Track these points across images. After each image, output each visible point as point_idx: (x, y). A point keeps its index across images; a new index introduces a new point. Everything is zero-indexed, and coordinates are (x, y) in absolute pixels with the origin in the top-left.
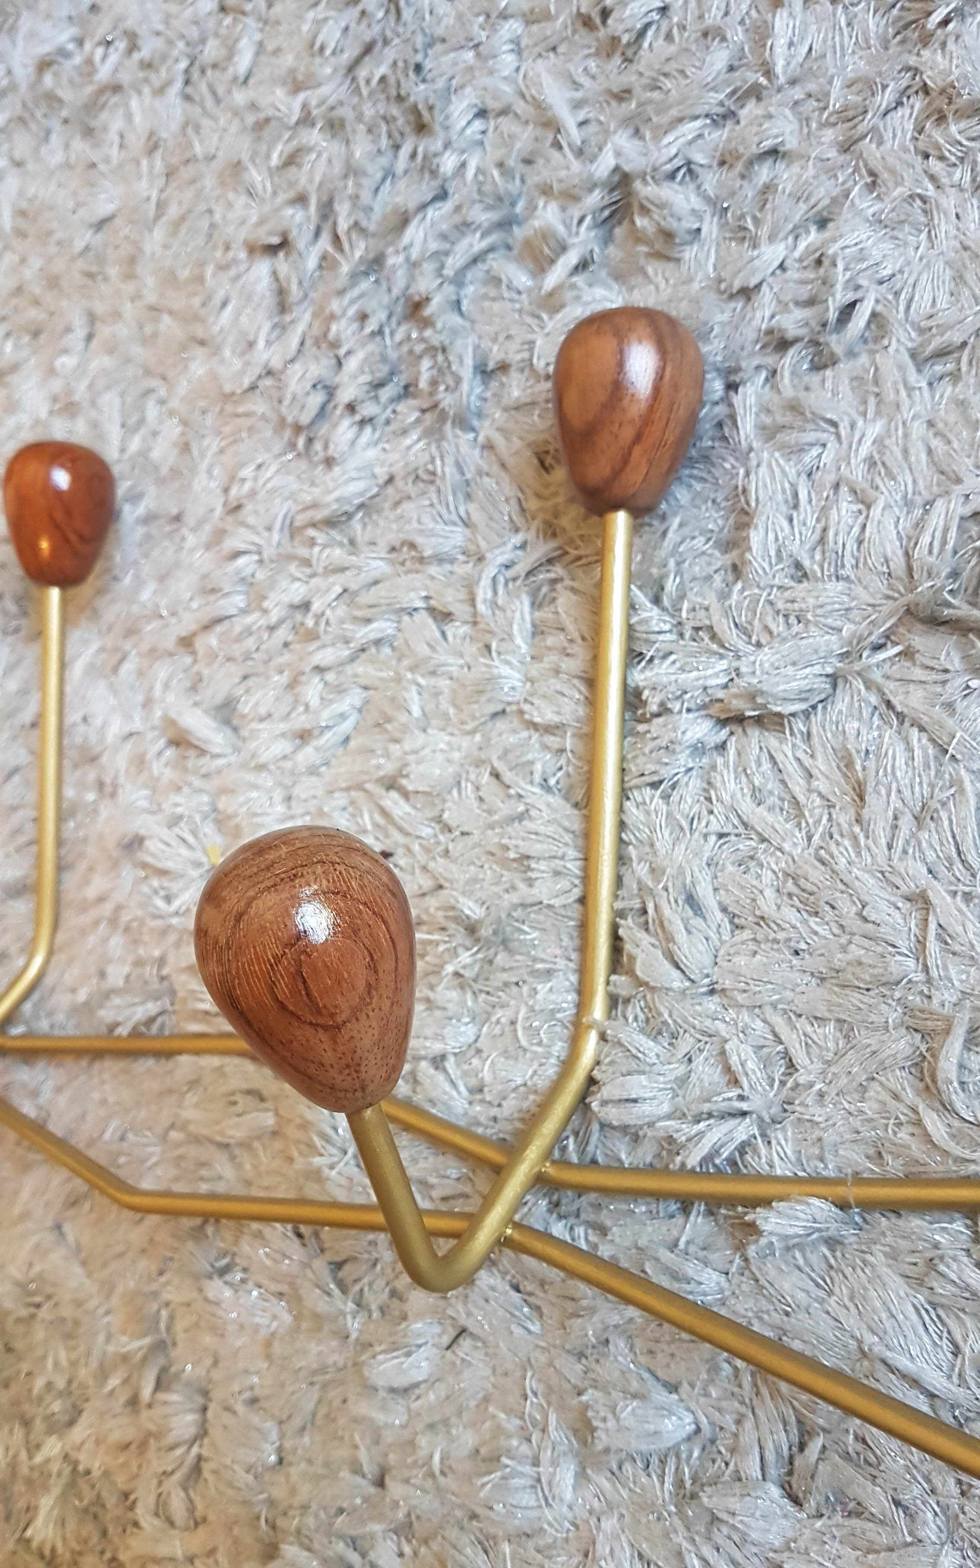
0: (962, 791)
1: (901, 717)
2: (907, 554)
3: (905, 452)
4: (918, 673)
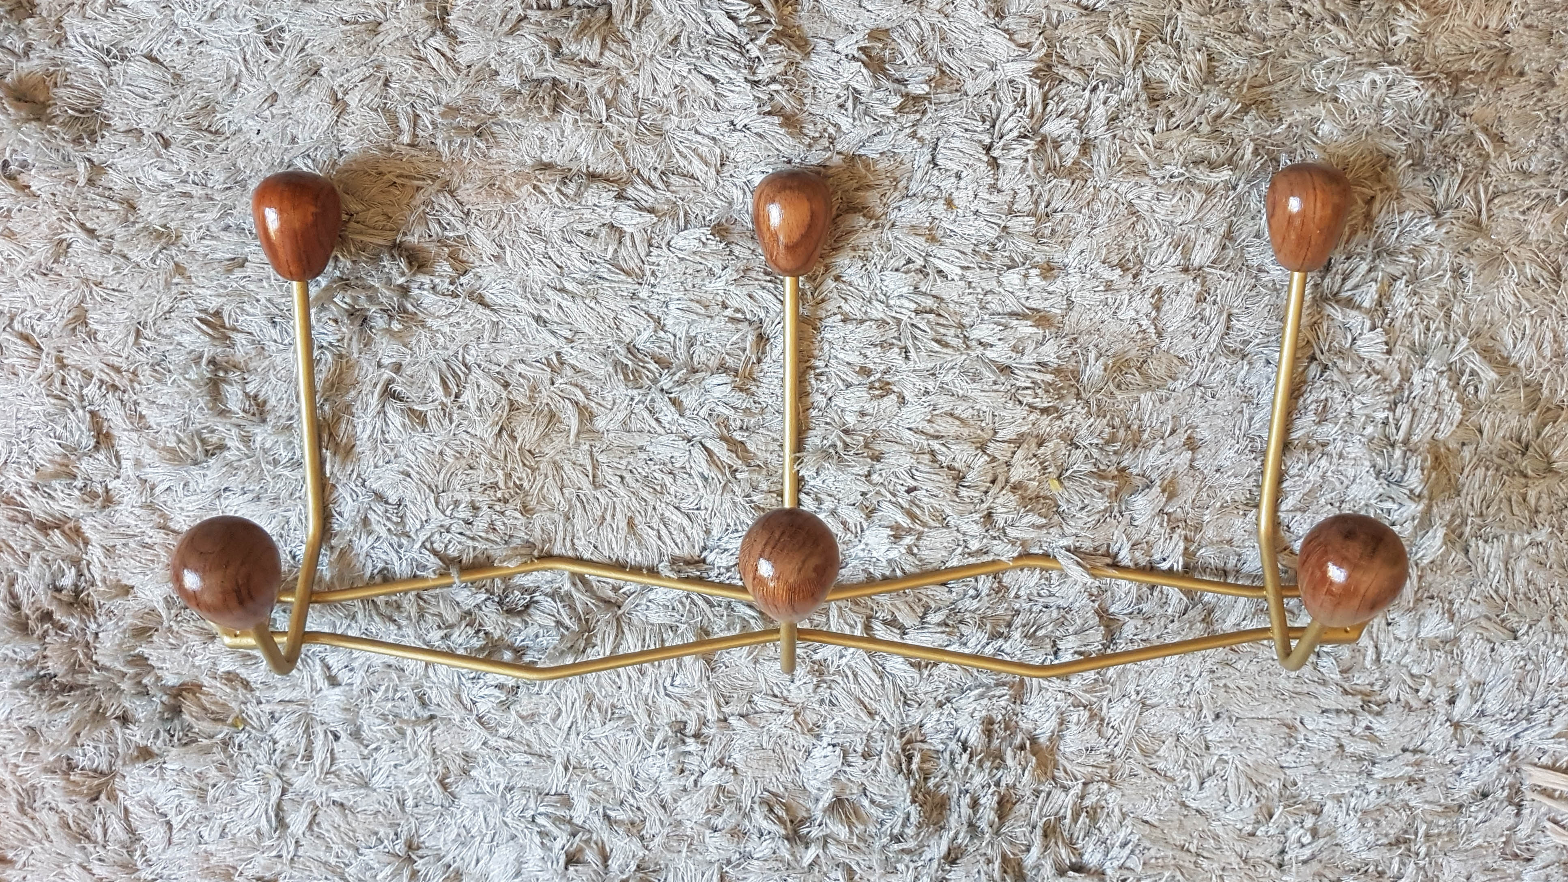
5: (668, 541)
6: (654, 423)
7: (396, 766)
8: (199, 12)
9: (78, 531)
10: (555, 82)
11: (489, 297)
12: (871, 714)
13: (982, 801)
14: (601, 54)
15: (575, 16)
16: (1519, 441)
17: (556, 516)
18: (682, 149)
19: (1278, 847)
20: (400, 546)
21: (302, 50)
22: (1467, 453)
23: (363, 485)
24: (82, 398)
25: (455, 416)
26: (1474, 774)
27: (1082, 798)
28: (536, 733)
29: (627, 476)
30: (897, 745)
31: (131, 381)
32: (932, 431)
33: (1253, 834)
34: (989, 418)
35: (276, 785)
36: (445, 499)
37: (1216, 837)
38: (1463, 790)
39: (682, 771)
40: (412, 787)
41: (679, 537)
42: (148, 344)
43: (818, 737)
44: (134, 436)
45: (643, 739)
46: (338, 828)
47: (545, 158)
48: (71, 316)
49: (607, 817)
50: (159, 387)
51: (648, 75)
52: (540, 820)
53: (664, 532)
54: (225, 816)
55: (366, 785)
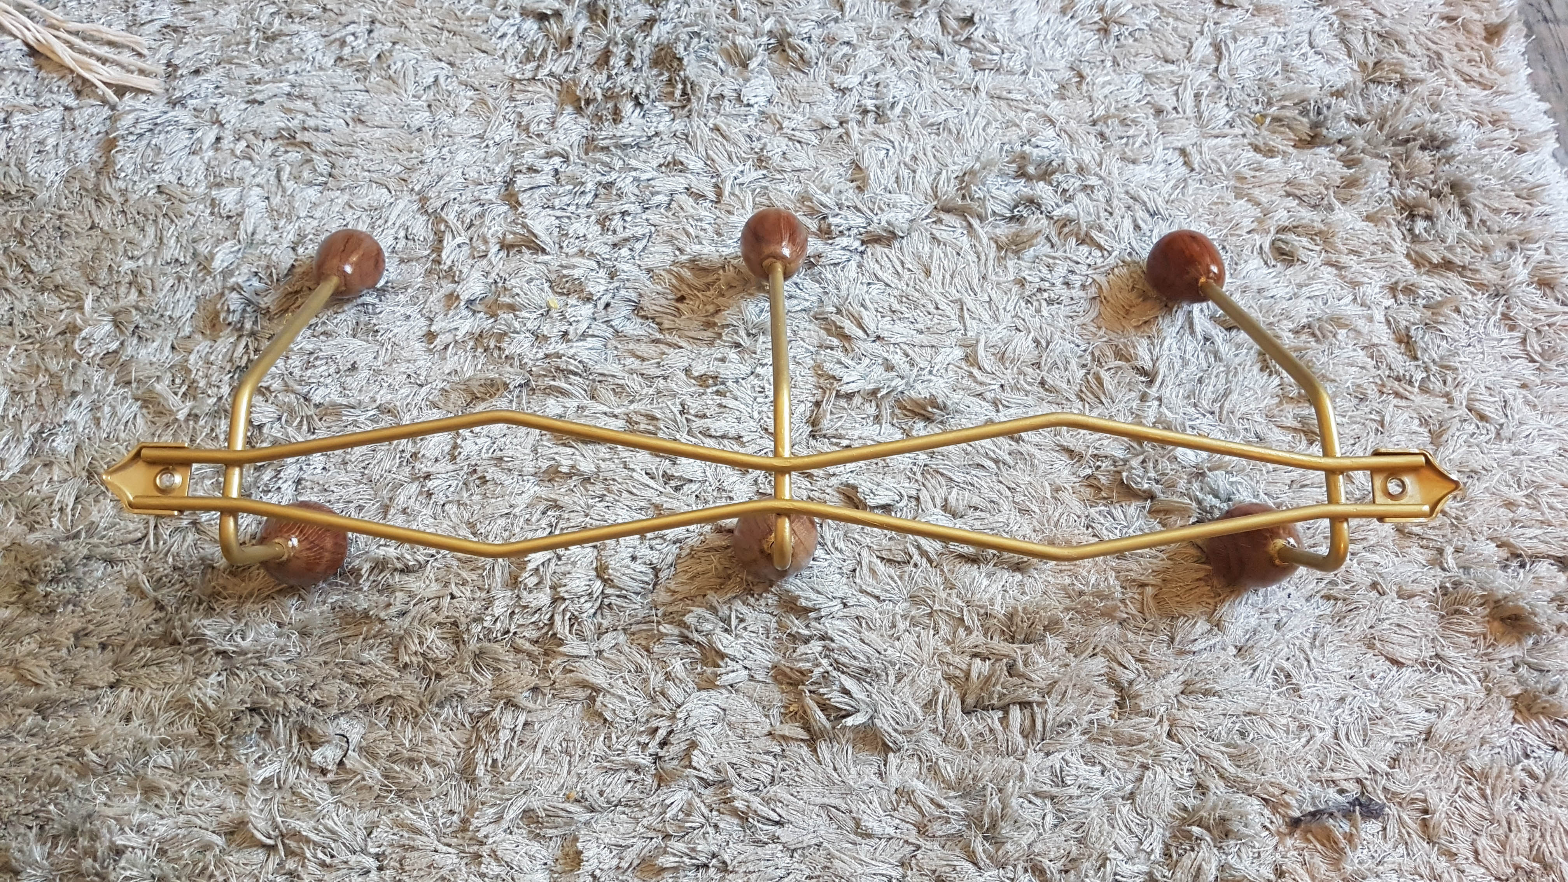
1: (939, 242)
2: (932, 187)
3: (925, 154)
4: (945, 228)
5: (895, 259)
6: (910, 352)
7: (1123, 89)
8: (1356, 704)
9: (1417, 265)
10: (1012, 639)
11: (1065, 457)
12: (716, 129)
13: (622, 63)
14: (970, 665)
15: (996, 696)
16: (140, 338)
17: (994, 278)
18: (892, 584)
19: (375, 35)
20: (1130, 254)
21: (1255, 670)
22: (187, 330)
24: (1427, 369)
25: (1089, 357)
26: (205, 85)
27: (539, 66)
28: (1003, 114)
29: (932, 309)
30: (694, 105)
31: (1383, 385)
32: (661, 345)
33: (394, 43)
34: (610, 358)
35: (1223, 74)
37: (426, 41)
38: (215, 74)
39: (878, 85)
40: (1108, 74)
41: (884, 261)
42: (1372, 416)
43: (762, 113)
44: (1375, 340)
45: (912, 109)
46: (1169, 44)
47: (1018, 576)
48: (1445, 437)
49: (940, 53)
50: (1358, 381)
51: (925, 648)
52: (997, 50)
53: (900, 269)
54: (1264, 50)
55: (1147, 76)
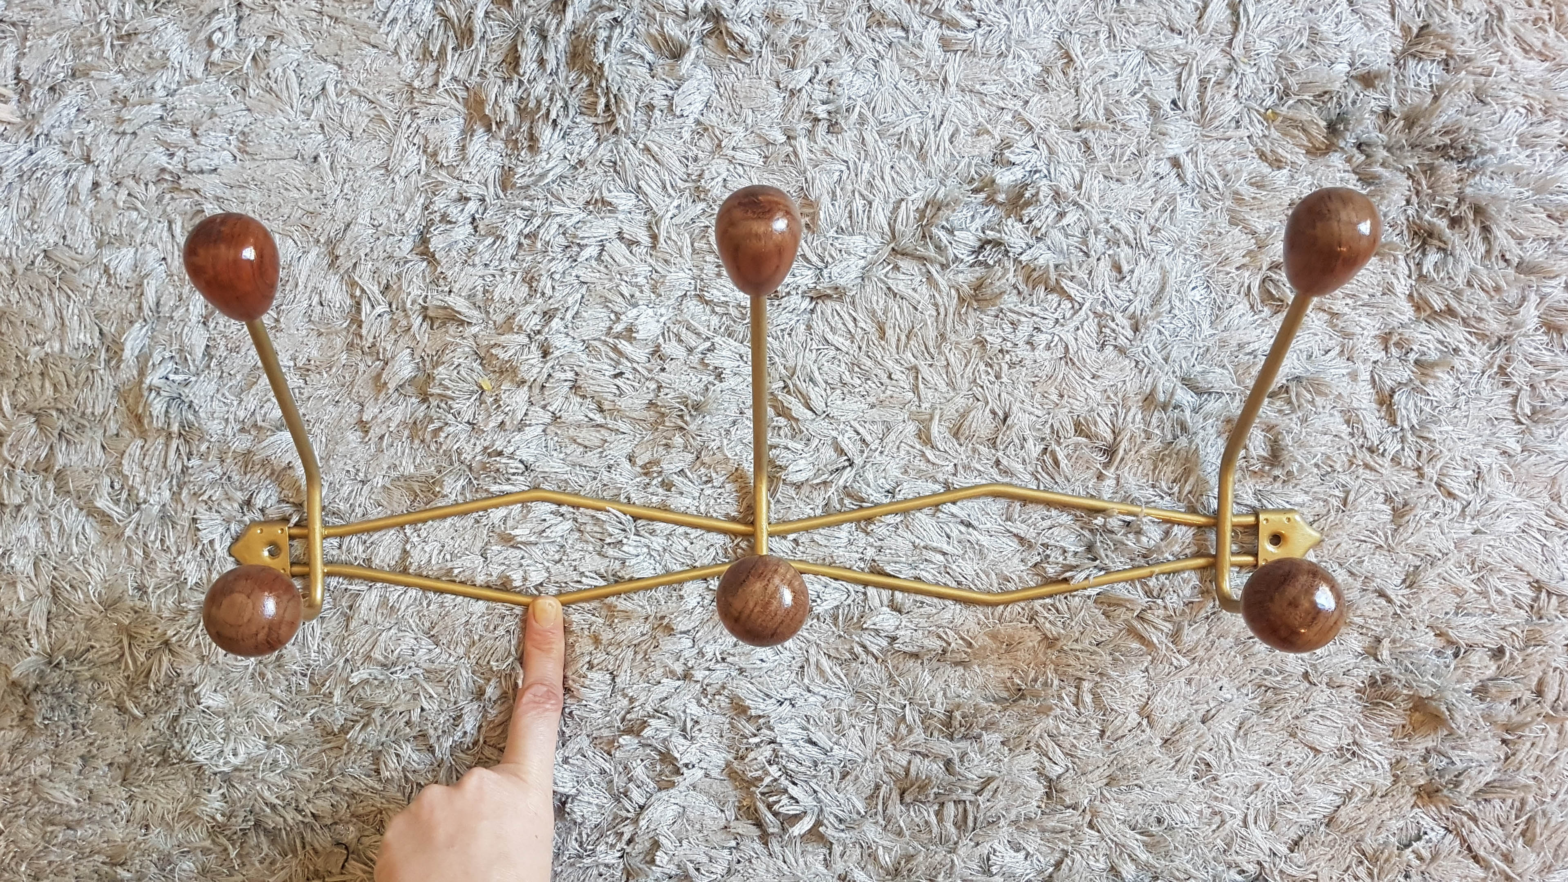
0: (926, 324)
1: (895, 295)
2: (889, 224)
3: (883, 179)
4: (902, 277)
5: (846, 317)
6: (861, 430)
7: (1116, 76)
8: (1269, 791)
9: (1418, 309)
10: (951, 738)
11: (1015, 544)
12: (647, 149)
13: (534, 65)
14: (909, 762)
15: (932, 796)
16: (68, 442)
17: (954, 337)
18: (838, 682)
19: (244, 25)
20: (1103, 304)
21: (1177, 761)
22: (113, 428)
23: (1137, 362)
24: (1403, 440)
25: (1048, 431)
26: (65, 112)
27: (437, 71)
28: (975, 116)
29: (885, 380)
30: (620, 123)
31: (1355, 456)
32: (603, 431)
33: (270, 38)
34: (551, 445)
35: (1237, 51)
36: (1059, 352)
37: (304, 32)
38: (73, 94)
39: (830, 83)
40: (1101, 53)
41: (835, 320)
42: (1336, 492)
43: (698, 122)
44: (1355, 405)
45: (869, 114)
47: (960, 670)
48: (1407, 518)
49: (905, 30)
50: (1329, 451)
51: (868, 745)
52: (971, 23)
53: (851, 325)
54: (1292, 14)
55: (1147, 52)
